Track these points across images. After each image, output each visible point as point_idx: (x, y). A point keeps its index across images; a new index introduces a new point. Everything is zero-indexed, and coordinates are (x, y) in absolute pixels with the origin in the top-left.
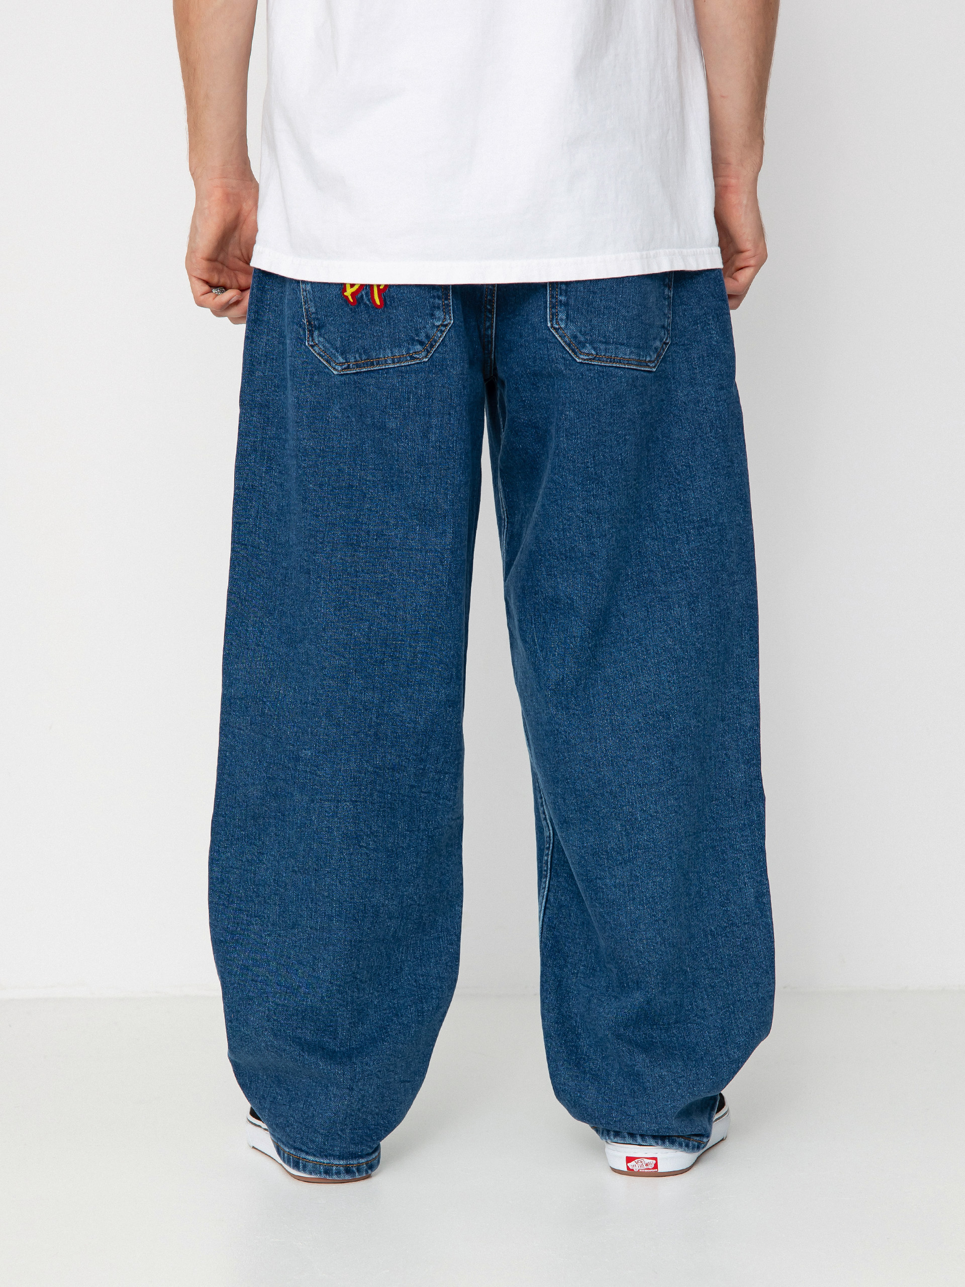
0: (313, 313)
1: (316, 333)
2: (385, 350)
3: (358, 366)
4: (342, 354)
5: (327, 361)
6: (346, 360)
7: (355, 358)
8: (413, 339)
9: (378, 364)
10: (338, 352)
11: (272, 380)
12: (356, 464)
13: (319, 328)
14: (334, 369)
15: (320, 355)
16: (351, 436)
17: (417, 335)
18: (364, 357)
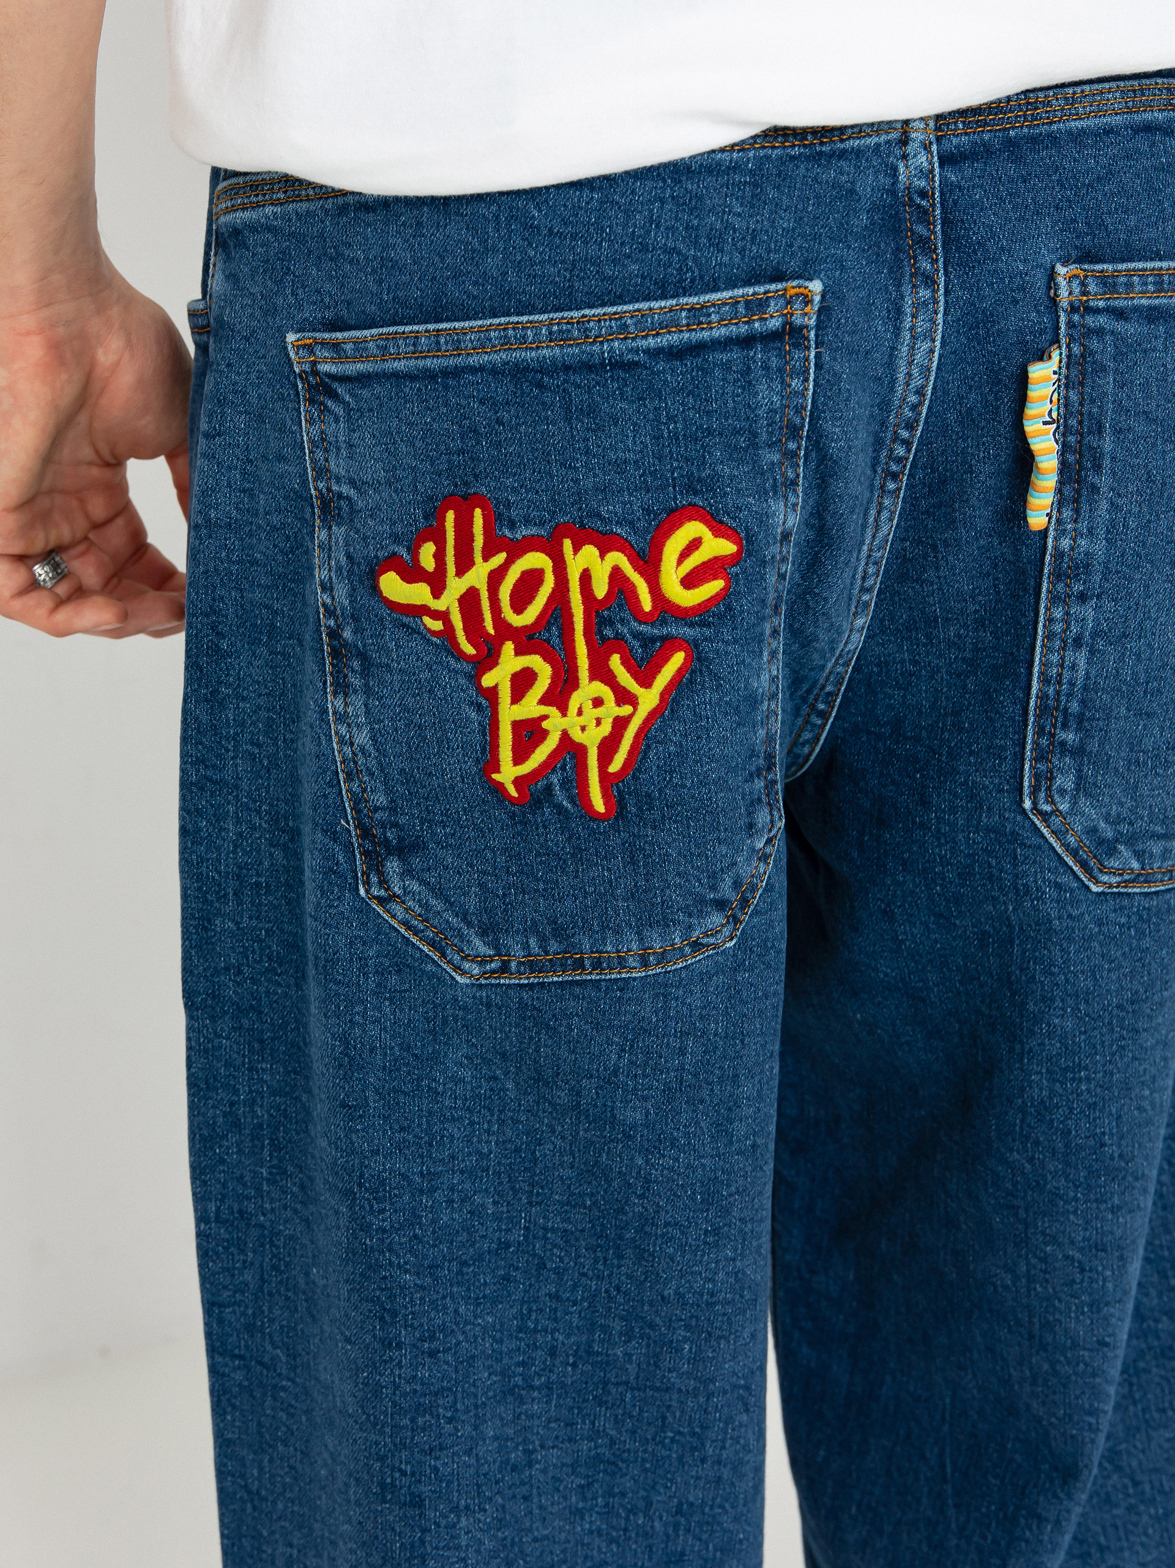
0: (376, 809)
1: (393, 866)
2: (617, 932)
3: (533, 967)
4: (483, 933)
5: (432, 944)
6: (496, 948)
7: (526, 946)
8: (701, 901)
9: (597, 965)
10: (469, 925)
11: (260, 941)
12: (516, 1192)
13: (402, 850)
14: (457, 968)
15: (409, 927)
16: (502, 1122)
17: (713, 888)
18: (554, 946)
